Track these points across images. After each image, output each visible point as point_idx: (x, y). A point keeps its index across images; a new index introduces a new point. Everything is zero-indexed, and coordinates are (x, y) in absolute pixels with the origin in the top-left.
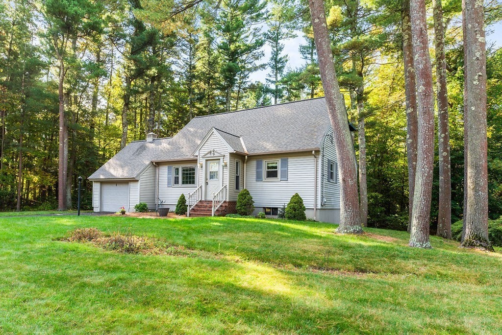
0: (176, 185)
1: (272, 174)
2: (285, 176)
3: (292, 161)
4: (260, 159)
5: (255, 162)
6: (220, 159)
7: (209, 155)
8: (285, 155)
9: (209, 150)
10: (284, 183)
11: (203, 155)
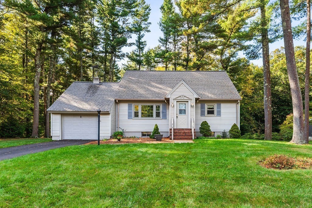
0: (136, 118)
1: (211, 112)
2: (219, 114)
3: (223, 105)
4: (204, 103)
5: (200, 104)
6: (188, 102)
7: (179, 98)
8: (219, 102)
9: (180, 95)
10: (218, 118)
11: (175, 98)
